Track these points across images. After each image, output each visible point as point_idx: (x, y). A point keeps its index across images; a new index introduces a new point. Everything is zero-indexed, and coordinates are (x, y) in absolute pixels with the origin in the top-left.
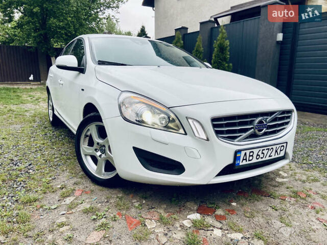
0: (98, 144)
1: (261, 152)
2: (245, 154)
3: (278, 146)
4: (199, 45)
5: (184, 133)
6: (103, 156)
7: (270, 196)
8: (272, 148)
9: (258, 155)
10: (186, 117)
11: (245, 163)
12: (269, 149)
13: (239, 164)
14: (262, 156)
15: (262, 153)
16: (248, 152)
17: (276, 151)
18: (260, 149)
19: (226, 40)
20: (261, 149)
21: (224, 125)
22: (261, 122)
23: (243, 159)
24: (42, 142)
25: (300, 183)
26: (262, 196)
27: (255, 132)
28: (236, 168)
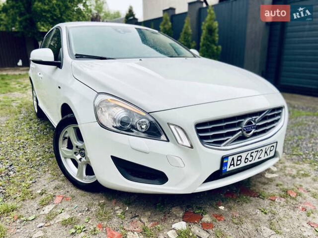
0: (77, 147)
1: (249, 155)
2: (233, 159)
3: (267, 147)
4: (187, 27)
5: (166, 139)
6: (83, 159)
7: (259, 195)
8: (262, 150)
9: (246, 159)
10: (168, 124)
11: (232, 168)
12: (258, 151)
13: (226, 170)
14: (250, 159)
15: (251, 156)
16: (235, 157)
17: (266, 152)
18: (248, 152)
19: (215, 20)
20: (250, 152)
21: (209, 130)
22: (249, 123)
23: (231, 165)
24: (26, 137)
25: (290, 178)
26: (251, 196)
27: (243, 134)
28: (223, 174)
